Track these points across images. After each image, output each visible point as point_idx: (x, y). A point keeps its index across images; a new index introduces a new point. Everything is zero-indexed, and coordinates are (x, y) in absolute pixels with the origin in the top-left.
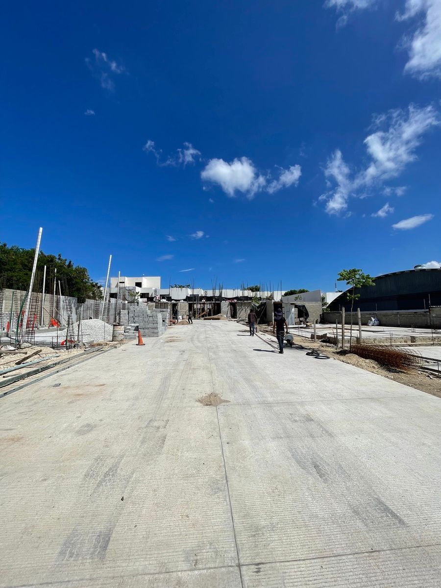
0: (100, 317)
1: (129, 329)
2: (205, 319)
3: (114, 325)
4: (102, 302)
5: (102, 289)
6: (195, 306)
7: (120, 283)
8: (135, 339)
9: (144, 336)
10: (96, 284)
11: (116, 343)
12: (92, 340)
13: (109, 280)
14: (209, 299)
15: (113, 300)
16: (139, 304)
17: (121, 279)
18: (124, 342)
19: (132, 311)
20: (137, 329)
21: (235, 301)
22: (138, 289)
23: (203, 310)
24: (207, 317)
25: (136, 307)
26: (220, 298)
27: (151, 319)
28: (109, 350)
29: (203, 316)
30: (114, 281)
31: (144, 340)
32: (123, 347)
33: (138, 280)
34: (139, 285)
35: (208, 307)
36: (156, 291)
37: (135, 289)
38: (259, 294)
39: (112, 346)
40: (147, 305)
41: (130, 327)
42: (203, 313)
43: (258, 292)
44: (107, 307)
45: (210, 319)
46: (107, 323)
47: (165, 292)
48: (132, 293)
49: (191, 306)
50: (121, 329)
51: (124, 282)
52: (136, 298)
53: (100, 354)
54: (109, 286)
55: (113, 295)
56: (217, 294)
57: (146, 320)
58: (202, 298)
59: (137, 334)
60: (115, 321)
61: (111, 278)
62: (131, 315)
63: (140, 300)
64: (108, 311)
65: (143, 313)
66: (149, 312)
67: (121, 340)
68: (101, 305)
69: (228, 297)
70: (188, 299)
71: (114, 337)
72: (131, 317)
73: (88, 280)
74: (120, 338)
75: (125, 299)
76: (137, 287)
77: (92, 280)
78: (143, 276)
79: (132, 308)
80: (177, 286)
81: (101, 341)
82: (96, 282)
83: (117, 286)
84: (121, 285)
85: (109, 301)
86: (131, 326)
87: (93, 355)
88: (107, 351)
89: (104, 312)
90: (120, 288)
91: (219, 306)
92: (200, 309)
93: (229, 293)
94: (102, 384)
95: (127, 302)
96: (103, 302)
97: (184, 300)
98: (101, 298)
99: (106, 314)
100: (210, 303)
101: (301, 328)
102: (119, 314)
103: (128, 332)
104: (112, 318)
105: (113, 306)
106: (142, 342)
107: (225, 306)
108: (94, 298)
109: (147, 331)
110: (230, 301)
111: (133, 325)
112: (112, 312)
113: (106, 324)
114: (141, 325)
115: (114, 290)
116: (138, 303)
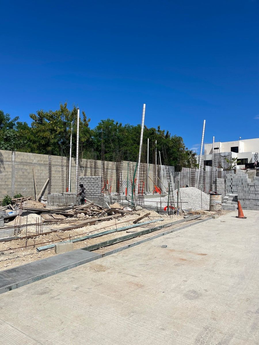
0: (196, 185)
1: (227, 199)
3: (211, 194)
4: (197, 170)
5: (196, 156)
7: (215, 149)
8: (234, 210)
9: (245, 208)
10: (191, 152)
11: (213, 213)
12: (190, 207)
13: (203, 147)
15: (208, 168)
16: (237, 172)
17: (215, 145)
18: (222, 212)
19: (229, 179)
20: (236, 199)
22: (234, 155)
25: (234, 175)
27: (252, 189)
28: (207, 220)
30: (208, 148)
31: (245, 212)
32: (221, 218)
33: (234, 144)
34: (235, 149)
36: (256, 156)
37: (230, 155)
39: (210, 216)
40: (245, 173)
41: (227, 197)
44: (202, 175)
46: (203, 191)
48: (227, 159)
50: (218, 199)
52: (233, 165)
53: (198, 223)
54: (204, 153)
55: (208, 163)
57: (246, 189)
59: (236, 206)
60: (211, 190)
61: (205, 145)
62: (228, 184)
63: (238, 167)
64: (204, 179)
65: (242, 181)
66: (249, 181)
67: (219, 210)
68: (196, 173)
71: (211, 206)
72: (228, 186)
73: (184, 149)
74: (218, 208)
75: (220, 166)
76: (232, 152)
77: (187, 149)
78: (240, 139)
79: (229, 176)
81: (198, 209)
82: (190, 150)
83: (211, 152)
84: (216, 151)
85: (204, 169)
87: (192, 223)
88: (205, 220)
89: (199, 180)
90: (215, 155)
94: (203, 253)
95: (222, 169)
98: (196, 166)
99: (202, 182)
102: (215, 182)
103: (225, 202)
104: (208, 186)
105: (208, 174)
106: (243, 215)
108: (189, 166)
109: (247, 202)
111: (231, 195)
112: (208, 180)
113: (203, 193)
114: (240, 195)
115: (209, 158)
116: (235, 170)
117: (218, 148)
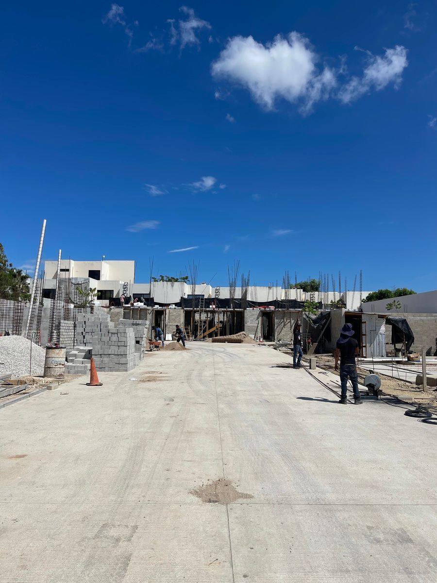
0: (23, 332)
1: (75, 355)
2: (214, 341)
3: (48, 348)
4: (28, 305)
5: (28, 281)
6: (197, 316)
7: (62, 270)
8: (84, 373)
9: (102, 369)
10: (19, 272)
11: (50, 379)
12: (8, 373)
13: (42, 266)
14: (223, 303)
15: (48, 302)
16: (95, 310)
17: (63, 264)
18: (66, 378)
19: (80, 323)
20: (89, 355)
21: (272, 308)
22: (94, 284)
23: (211, 323)
24: (219, 337)
25: (89, 315)
26: (243, 303)
27: (114, 338)
28: (38, 393)
29: (210, 336)
30: (51, 268)
31: (101, 376)
32: (62, 388)
33: (94, 266)
34: (95, 274)
35: (219, 318)
36: (125, 287)
37: (88, 283)
38: (317, 297)
39: (43, 386)
40: (108, 313)
41: (76, 352)
42: (212, 330)
43: (317, 293)
44: (36, 314)
45: (223, 341)
46: (36, 343)
47: (142, 289)
48: (82, 289)
49: (188, 316)
50: (59, 356)
51: (68, 270)
52: (90, 298)
53: (20, 399)
54: (42, 276)
55: (48, 293)
56: (238, 295)
57: (105, 339)
58: (209, 301)
59: (89, 365)
60: (50, 340)
61: (46, 263)
62: (80, 330)
63: (97, 303)
64: (39, 322)
65: (101, 325)
66: (111, 325)
67: (61, 375)
68: (25, 312)
69: (259, 300)
70: (183, 303)
71: (47, 368)
72: (78, 334)
74: (58, 370)
75: (68, 301)
76: (90, 278)
77: (11, 265)
78: (103, 259)
79: (80, 317)
80: (165, 278)
81: (24, 375)
82: (20, 268)
83: (56, 277)
84: (64, 275)
85: (41, 303)
86: (78, 349)
87: (8, 402)
88: (33, 394)
89: (30, 323)
90: (61, 282)
91: (241, 316)
92: (205, 322)
93: (261, 294)
94: (20, 454)
95: (72, 306)
96: (30, 305)
97: (176, 304)
98: (27, 297)
99: (35, 326)
100: (224, 312)
101: (398, 362)
102: (58, 327)
103: (72, 361)
104: (45, 334)
105: (49, 313)
106: (97, 380)
107: (252, 318)
108: (14, 297)
109: (106, 359)
110: (263, 309)
111: (82, 348)
112: (46, 323)
113: (34, 345)
114: (96, 348)
115: (50, 284)
116: (92, 308)
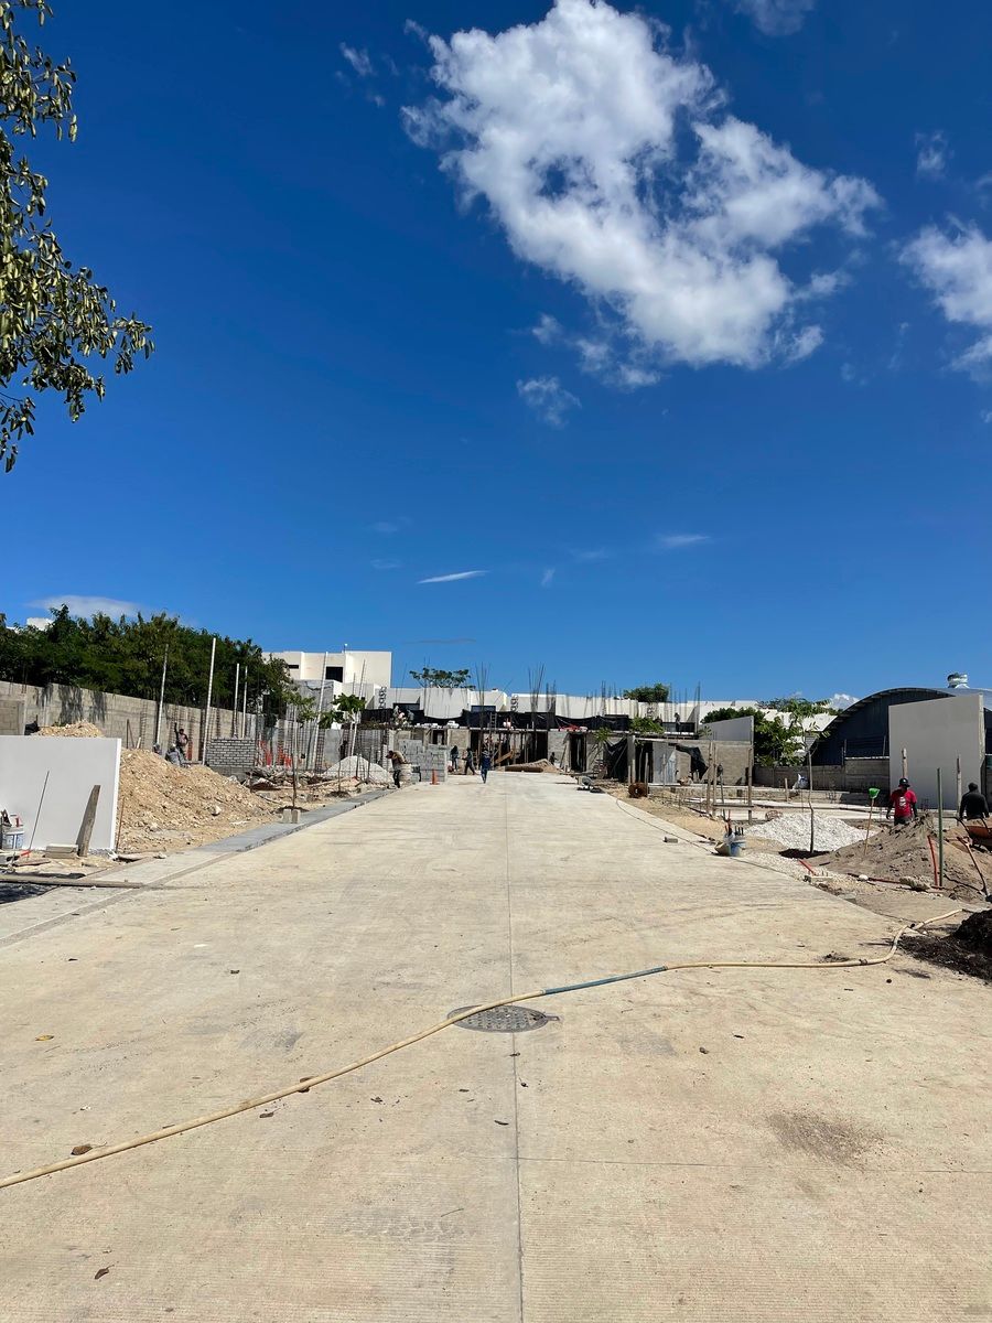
2: (507, 770)
7: (288, 667)
14: (521, 720)
21: (585, 727)
22: (333, 686)
24: (514, 765)
33: (334, 660)
34: (335, 673)
36: (382, 693)
38: (659, 710)
45: (519, 770)
47: (408, 696)
49: (475, 737)
56: (542, 708)
58: (504, 716)
76: (328, 679)
78: (345, 649)
84: (293, 674)
91: (543, 739)
100: (522, 733)
107: (558, 740)
110: (573, 728)
117: (297, 667)
